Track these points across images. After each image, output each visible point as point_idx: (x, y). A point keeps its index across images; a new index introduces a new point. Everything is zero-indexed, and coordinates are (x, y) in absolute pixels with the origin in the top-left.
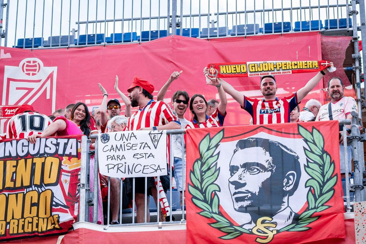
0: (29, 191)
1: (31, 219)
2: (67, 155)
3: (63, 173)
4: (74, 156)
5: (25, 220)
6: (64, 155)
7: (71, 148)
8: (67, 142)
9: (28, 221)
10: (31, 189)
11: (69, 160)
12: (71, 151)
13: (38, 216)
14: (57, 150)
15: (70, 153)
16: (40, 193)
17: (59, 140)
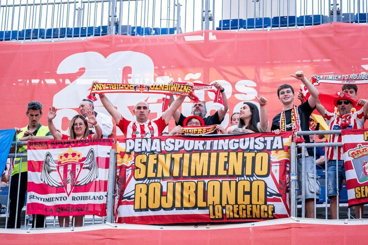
0: (241, 180)
1: (245, 206)
2: (274, 150)
3: (273, 165)
4: (280, 149)
5: (239, 206)
6: (271, 149)
7: (277, 144)
8: (273, 139)
9: (242, 208)
10: (243, 178)
11: (277, 152)
12: (277, 146)
13: (251, 203)
14: (265, 147)
15: (277, 148)
16: (252, 182)
17: (266, 138)
